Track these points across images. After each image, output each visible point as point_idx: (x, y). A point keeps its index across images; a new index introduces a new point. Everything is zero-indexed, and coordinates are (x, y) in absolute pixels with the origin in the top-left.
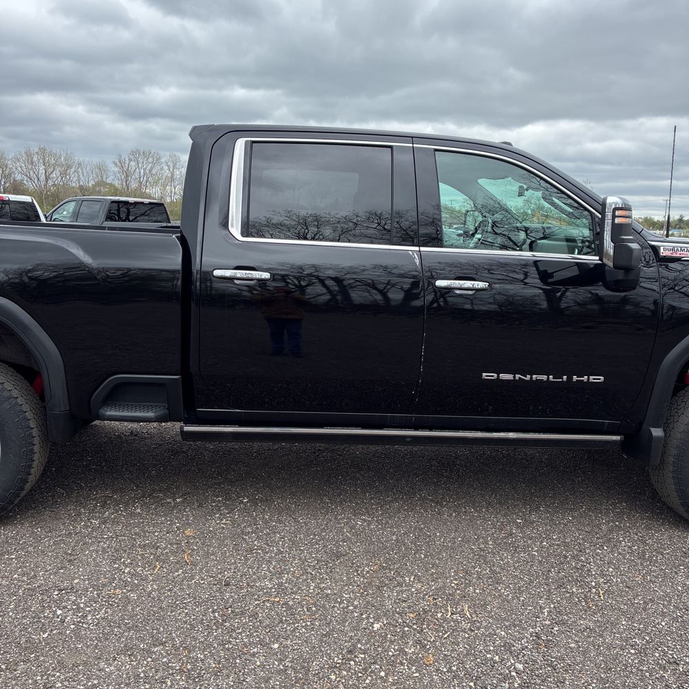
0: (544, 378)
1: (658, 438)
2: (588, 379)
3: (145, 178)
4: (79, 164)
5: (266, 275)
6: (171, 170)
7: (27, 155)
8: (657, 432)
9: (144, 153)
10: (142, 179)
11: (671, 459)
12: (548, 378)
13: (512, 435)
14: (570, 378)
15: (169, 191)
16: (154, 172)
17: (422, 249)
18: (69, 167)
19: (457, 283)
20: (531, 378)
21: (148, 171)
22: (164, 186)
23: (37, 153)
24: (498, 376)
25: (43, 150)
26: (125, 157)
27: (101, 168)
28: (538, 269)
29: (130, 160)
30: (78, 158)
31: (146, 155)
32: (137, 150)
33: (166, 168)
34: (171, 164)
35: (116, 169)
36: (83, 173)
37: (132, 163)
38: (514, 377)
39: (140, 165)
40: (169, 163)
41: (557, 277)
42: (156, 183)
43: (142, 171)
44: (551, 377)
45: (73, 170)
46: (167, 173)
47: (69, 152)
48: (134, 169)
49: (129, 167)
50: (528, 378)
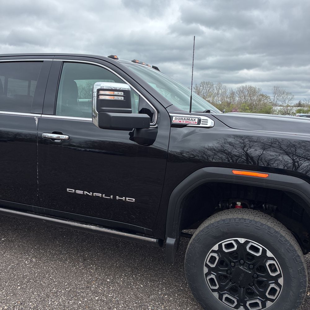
0: (100, 195)
2: (125, 199)
6: (218, 90)
9: (206, 83)
10: (205, 94)
12: (102, 195)
14: (114, 197)
16: (210, 91)
17: (43, 116)
20: (93, 194)
21: (208, 91)
22: (214, 97)
24: (75, 191)
29: (200, 86)
31: (208, 84)
32: (204, 82)
33: (215, 89)
37: (201, 88)
38: (84, 193)
39: (204, 89)
40: (217, 87)
42: (210, 96)
43: (205, 91)
44: (104, 195)
46: (216, 91)
48: (202, 90)
49: (200, 89)
50: (91, 194)
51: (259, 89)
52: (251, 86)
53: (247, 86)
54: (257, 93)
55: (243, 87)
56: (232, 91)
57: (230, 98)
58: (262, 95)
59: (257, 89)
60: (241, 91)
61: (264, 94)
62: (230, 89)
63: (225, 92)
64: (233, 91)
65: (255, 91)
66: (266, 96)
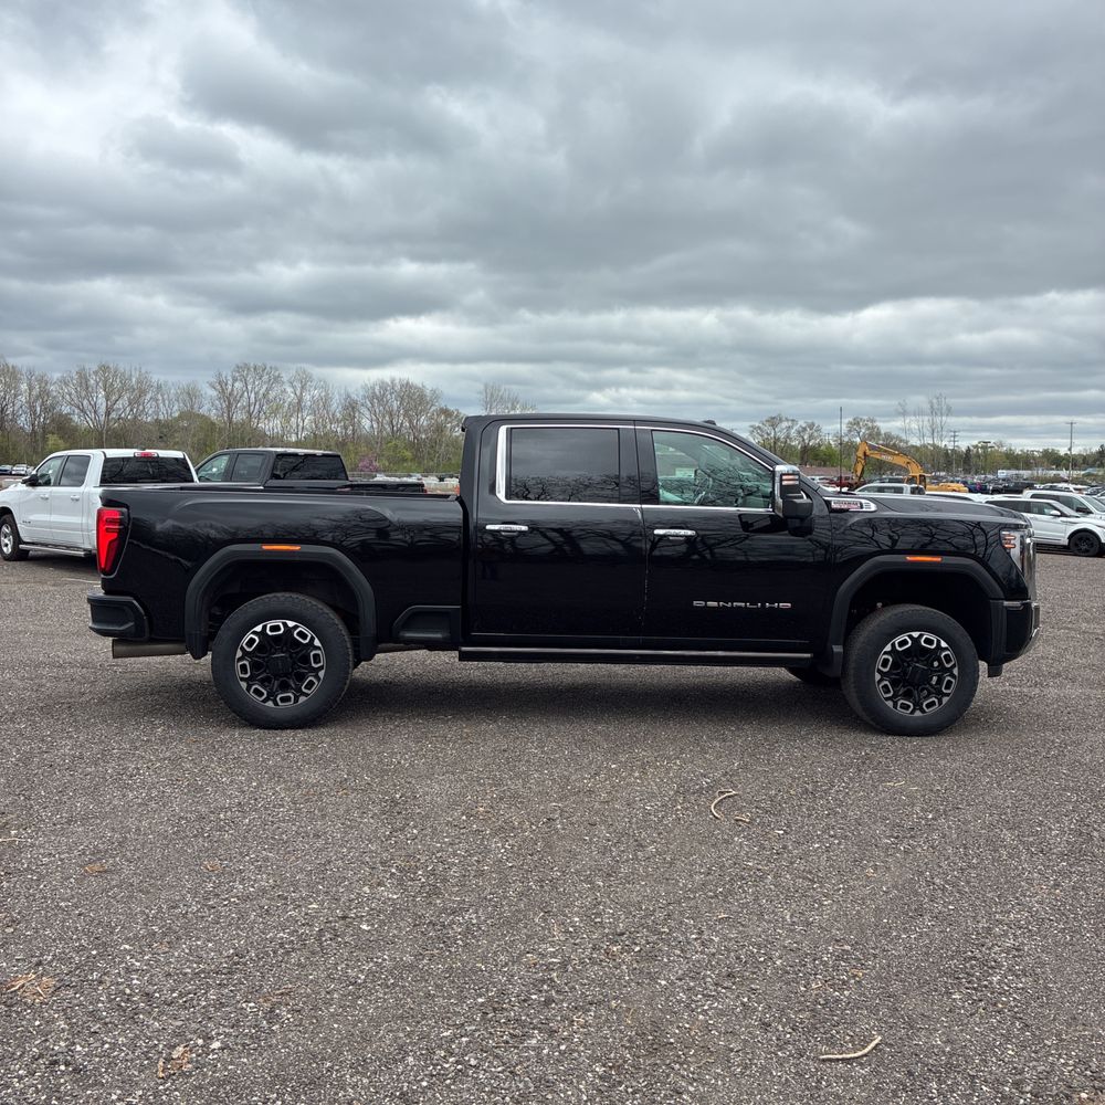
0: (743, 604)
1: (838, 653)
2: (778, 605)
3: (257, 406)
4: (159, 387)
5: (524, 528)
6: (298, 394)
7: (80, 377)
8: (838, 649)
9: (255, 368)
10: (252, 408)
11: (852, 672)
12: (746, 605)
13: (720, 653)
14: (763, 605)
15: (294, 426)
16: (272, 395)
17: (644, 506)
18: (143, 392)
19: (672, 531)
20: (732, 605)
21: (261, 396)
22: (287, 418)
23: (96, 373)
24: (706, 604)
25: (104, 368)
26: (227, 374)
27: (191, 394)
28: (741, 520)
29: (235, 380)
30: (156, 378)
31: (259, 371)
32: (245, 365)
33: (289, 390)
34: (299, 385)
35: (214, 393)
36: (164, 401)
38: (718, 604)
39: (249, 388)
40: (295, 383)
41: (756, 526)
42: (275, 412)
43: (253, 396)
44: (748, 604)
45: (148, 397)
46: (291, 396)
47: (143, 371)
48: (240, 393)
49: (232, 390)
50: (729, 605)
51: (433, 391)
52: (408, 383)
53: (397, 381)
54: (428, 403)
55: (383, 386)
56: (349, 396)
57: (344, 419)
58: (446, 412)
59: (428, 393)
60: (378, 396)
61: (451, 408)
62: (343, 392)
63: (326, 401)
64: (354, 397)
65: (422, 397)
66: (457, 416)
